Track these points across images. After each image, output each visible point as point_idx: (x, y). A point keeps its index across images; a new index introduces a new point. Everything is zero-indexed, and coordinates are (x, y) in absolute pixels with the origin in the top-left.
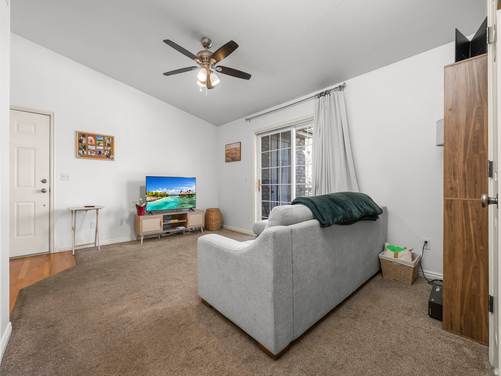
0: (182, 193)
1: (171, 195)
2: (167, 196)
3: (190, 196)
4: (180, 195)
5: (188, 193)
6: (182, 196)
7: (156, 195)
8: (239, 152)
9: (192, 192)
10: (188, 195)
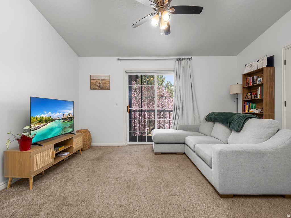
0: (65, 117)
1: (56, 120)
2: (52, 120)
3: (71, 119)
4: (63, 119)
5: (68, 117)
6: (64, 119)
7: (41, 121)
8: (109, 82)
9: (72, 115)
10: (69, 118)
